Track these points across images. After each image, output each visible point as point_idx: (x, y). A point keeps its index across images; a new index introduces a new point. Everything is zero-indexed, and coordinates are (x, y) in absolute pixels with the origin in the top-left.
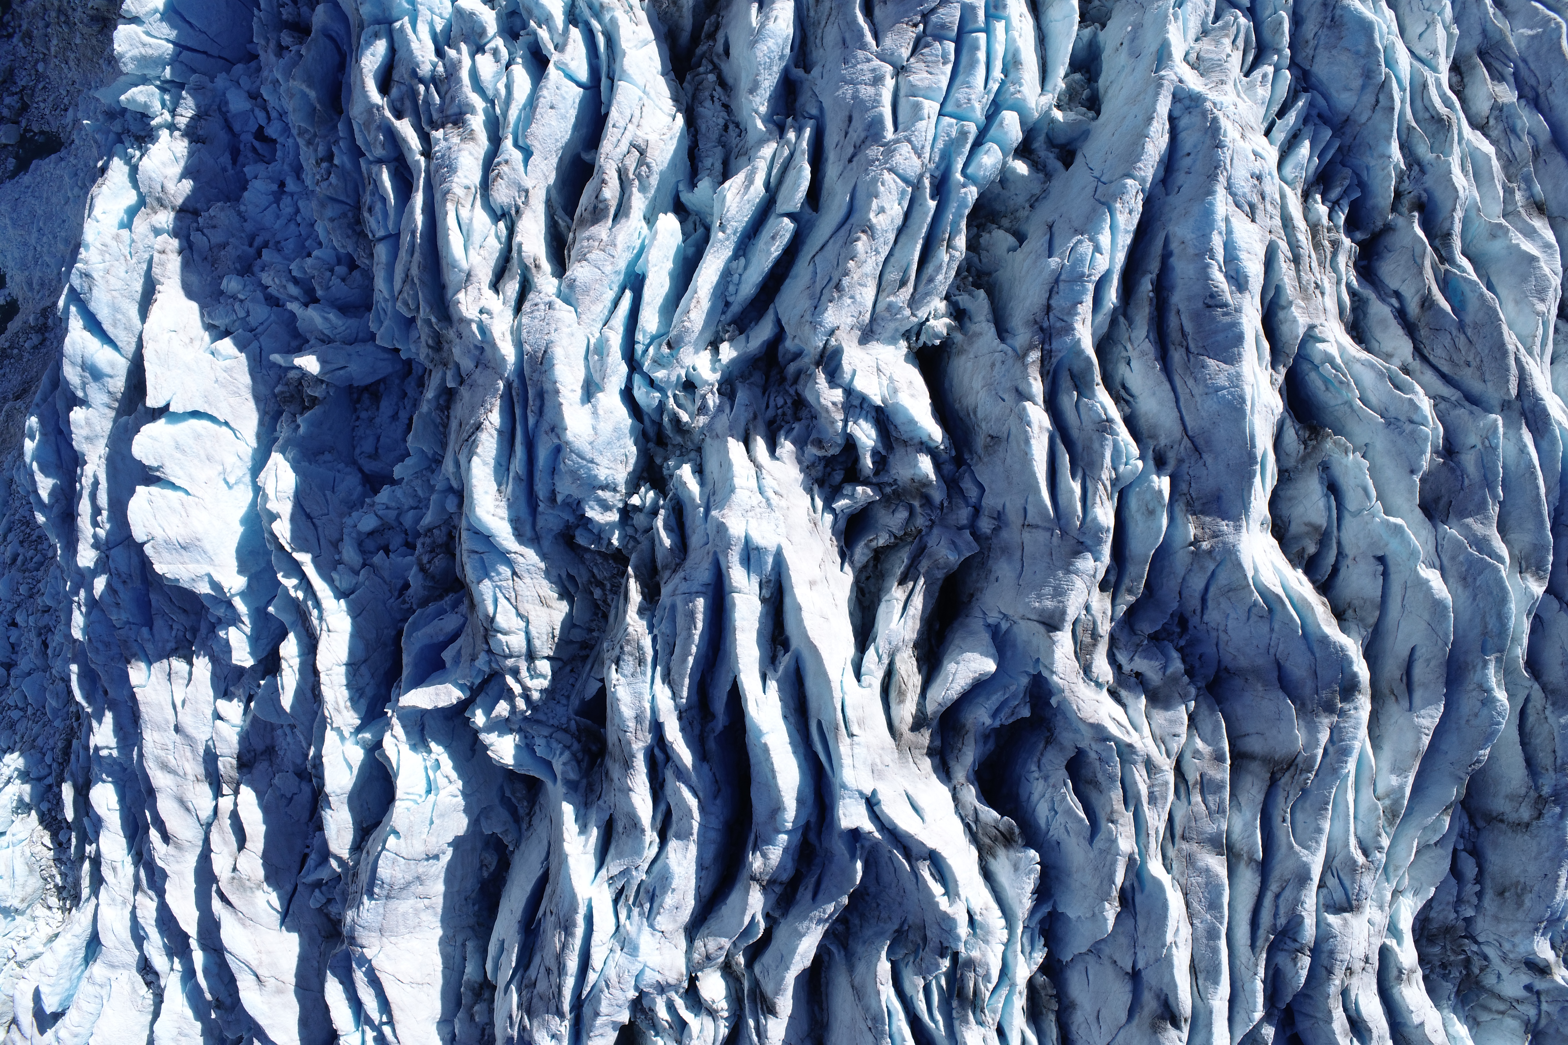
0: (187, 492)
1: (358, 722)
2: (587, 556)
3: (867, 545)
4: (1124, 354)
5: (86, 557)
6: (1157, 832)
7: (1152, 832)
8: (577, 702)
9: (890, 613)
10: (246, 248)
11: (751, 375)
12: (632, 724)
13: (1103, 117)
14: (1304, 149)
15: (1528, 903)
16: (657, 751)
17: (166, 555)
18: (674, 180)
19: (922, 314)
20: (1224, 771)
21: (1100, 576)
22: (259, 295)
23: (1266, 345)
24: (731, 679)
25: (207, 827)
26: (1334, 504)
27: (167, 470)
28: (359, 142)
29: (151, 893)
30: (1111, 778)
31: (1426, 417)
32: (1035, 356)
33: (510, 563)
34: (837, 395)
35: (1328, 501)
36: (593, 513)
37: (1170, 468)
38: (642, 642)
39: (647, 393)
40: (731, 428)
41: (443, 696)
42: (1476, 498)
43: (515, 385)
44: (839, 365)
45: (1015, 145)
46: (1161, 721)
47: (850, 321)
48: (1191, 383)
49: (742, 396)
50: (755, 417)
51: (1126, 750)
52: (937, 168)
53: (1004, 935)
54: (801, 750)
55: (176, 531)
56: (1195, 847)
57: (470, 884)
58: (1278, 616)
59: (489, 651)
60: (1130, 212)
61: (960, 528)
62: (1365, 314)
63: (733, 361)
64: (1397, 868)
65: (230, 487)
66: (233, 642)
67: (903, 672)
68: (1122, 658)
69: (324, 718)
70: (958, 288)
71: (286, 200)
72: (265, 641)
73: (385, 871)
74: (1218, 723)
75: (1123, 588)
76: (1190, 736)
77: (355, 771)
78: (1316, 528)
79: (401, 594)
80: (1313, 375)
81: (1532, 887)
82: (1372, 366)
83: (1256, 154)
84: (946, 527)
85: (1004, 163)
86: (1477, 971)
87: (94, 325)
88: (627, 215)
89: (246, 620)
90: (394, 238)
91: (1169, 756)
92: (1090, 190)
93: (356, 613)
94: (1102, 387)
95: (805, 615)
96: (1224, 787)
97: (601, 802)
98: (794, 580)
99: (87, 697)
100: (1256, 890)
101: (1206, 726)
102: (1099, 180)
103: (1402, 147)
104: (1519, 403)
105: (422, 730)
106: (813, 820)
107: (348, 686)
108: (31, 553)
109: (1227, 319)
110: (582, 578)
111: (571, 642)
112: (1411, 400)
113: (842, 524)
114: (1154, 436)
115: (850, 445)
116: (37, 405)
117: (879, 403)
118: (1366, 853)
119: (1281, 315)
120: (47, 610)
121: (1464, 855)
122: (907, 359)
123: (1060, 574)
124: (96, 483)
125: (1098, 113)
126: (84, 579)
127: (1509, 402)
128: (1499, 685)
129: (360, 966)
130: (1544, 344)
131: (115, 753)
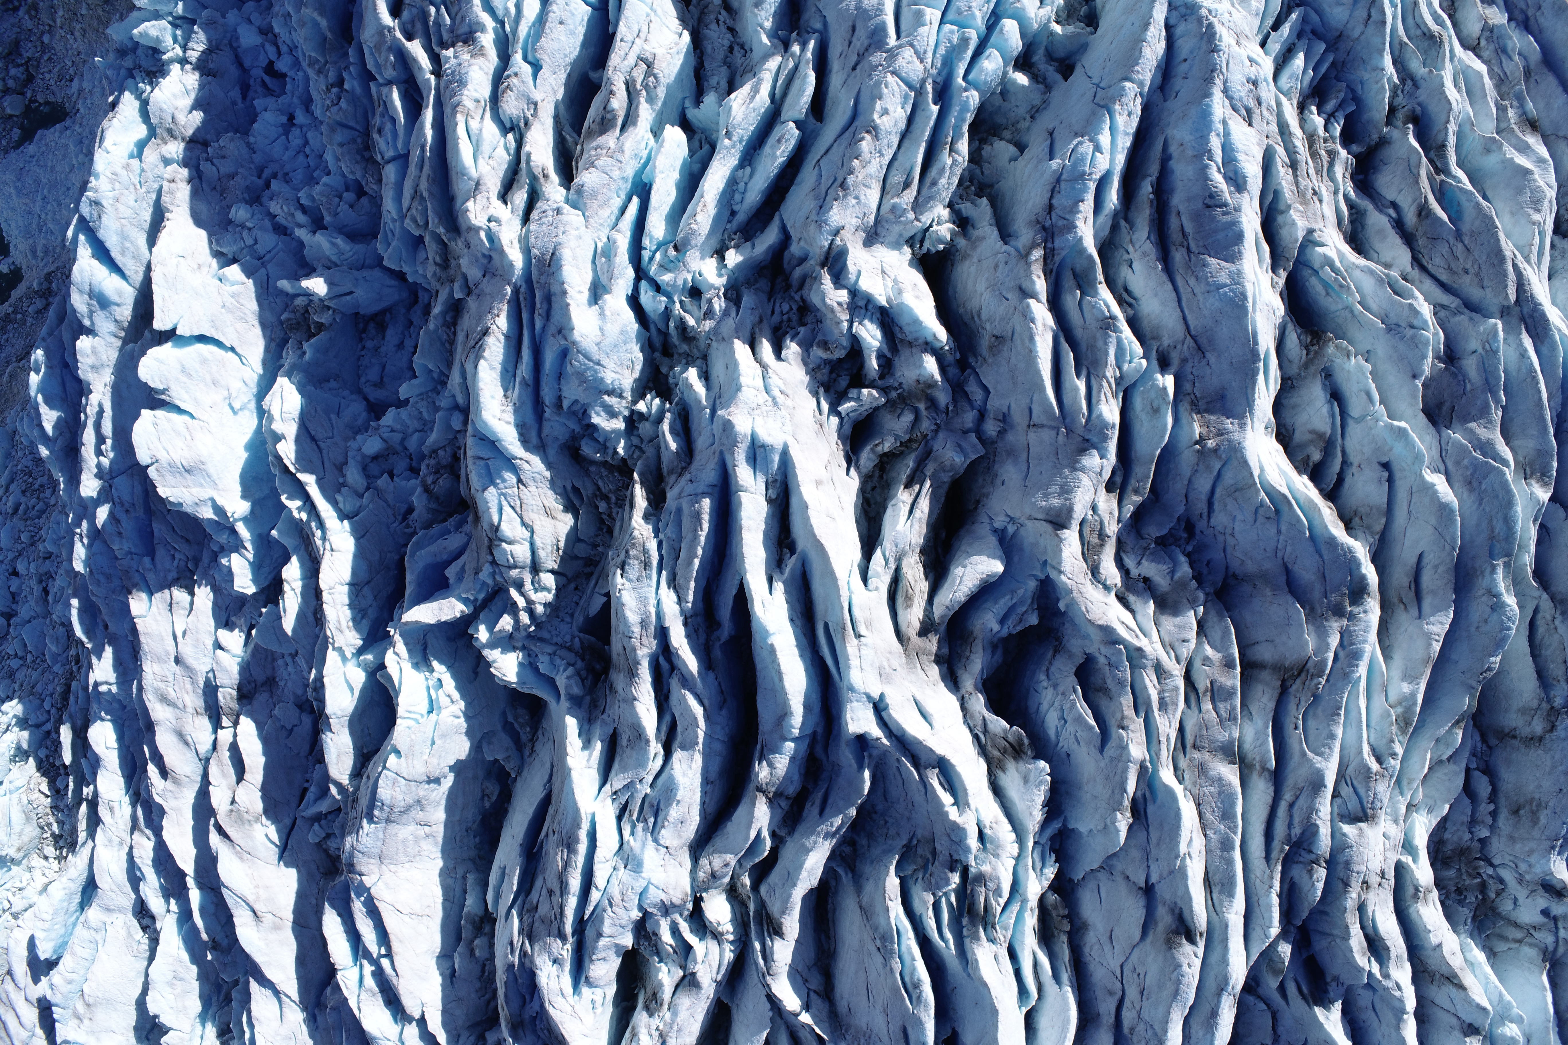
0: (192, 417)
1: (360, 642)
2: (593, 469)
3: (872, 450)
4: (1126, 257)
5: (89, 486)
6: (1168, 739)
7: (1163, 739)
8: (581, 619)
9: (896, 517)
10: (255, 179)
11: (756, 281)
12: (637, 630)
13: (1100, 31)
14: (1299, 60)
15: (1543, 820)
16: (662, 660)
17: (169, 478)
18: (680, 96)
19: (926, 219)
20: (1235, 677)
21: (1107, 475)
22: (267, 223)
23: (1266, 248)
24: (737, 582)
25: (206, 762)
26: (1337, 410)
27: (173, 393)
28: (370, 66)
29: (148, 832)
30: (1121, 683)
31: (1426, 322)
32: (1037, 254)
33: (515, 470)
34: (843, 295)
35: (1332, 408)
36: (599, 419)
37: (1173, 368)
38: (648, 545)
39: (654, 297)
40: (737, 331)
41: (446, 610)
42: (1479, 402)
43: (522, 290)
44: (844, 267)
45: (1015, 54)
46: (1170, 627)
47: (855, 222)
48: (1192, 281)
49: (747, 300)
50: (761, 321)
51: (1135, 654)
52: (939, 73)
53: (1015, 849)
54: (808, 654)
55: (180, 454)
56: (1206, 756)
57: (472, 814)
58: (1285, 517)
59: (494, 563)
60: (1129, 115)
61: (966, 432)
62: (1363, 226)
63: (738, 266)
64: (1410, 782)
65: (235, 413)
66: (235, 569)
67: (910, 577)
68: (1130, 562)
69: (326, 638)
70: (961, 197)
71: (295, 132)
72: (267, 569)
73: (385, 792)
74: (1227, 628)
75: (1130, 488)
76: (1199, 644)
77: (357, 693)
78: (1320, 435)
79: (404, 519)
80: (1313, 281)
81: (1547, 803)
82: (1372, 272)
83: (1251, 60)
84: (951, 431)
85: (1005, 74)
86: (1493, 896)
87: (102, 253)
88: (635, 124)
89: (249, 545)
90: (403, 158)
91: (1178, 662)
92: (1089, 95)
93: (359, 534)
94: (1104, 285)
95: (812, 513)
96: (1235, 694)
97: (605, 716)
98: (800, 478)
99: (87, 632)
100: (1269, 800)
101: (1216, 633)
102: (1098, 86)
103: (1395, 63)
104: (1518, 309)
105: (425, 649)
106: (820, 730)
107: (351, 606)
108: (33, 501)
109: (1227, 218)
110: (587, 491)
111: (576, 558)
112: (1410, 305)
113: (847, 428)
114: (1157, 338)
115: (856, 349)
116: (44, 339)
117: (884, 303)
118: (1379, 760)
119: (1280, 219)
120: (48, 556)
121: (1477, 774)
122: (911, 264)
123: (1066, 472)
124: (101, 412)
125: (1096, 29)
126: (86, 509)
127: (1508, 308)
128: (1508, 591)
129: (359, 896)
130: (1541, 254)
131: (114, 689)
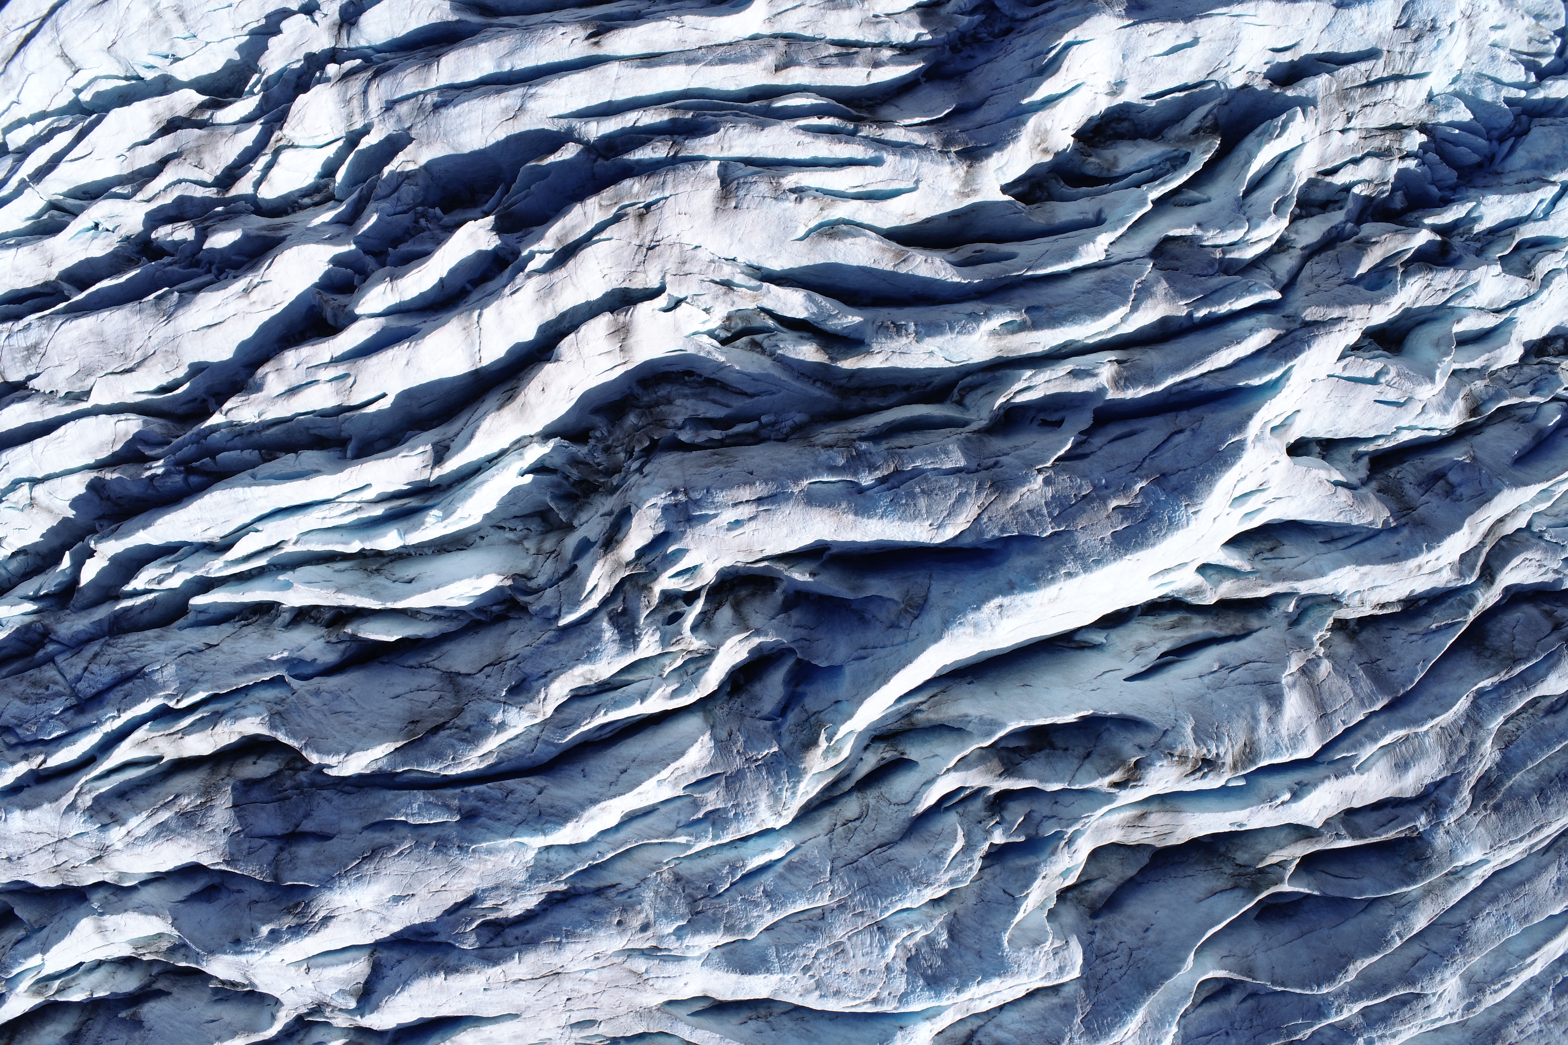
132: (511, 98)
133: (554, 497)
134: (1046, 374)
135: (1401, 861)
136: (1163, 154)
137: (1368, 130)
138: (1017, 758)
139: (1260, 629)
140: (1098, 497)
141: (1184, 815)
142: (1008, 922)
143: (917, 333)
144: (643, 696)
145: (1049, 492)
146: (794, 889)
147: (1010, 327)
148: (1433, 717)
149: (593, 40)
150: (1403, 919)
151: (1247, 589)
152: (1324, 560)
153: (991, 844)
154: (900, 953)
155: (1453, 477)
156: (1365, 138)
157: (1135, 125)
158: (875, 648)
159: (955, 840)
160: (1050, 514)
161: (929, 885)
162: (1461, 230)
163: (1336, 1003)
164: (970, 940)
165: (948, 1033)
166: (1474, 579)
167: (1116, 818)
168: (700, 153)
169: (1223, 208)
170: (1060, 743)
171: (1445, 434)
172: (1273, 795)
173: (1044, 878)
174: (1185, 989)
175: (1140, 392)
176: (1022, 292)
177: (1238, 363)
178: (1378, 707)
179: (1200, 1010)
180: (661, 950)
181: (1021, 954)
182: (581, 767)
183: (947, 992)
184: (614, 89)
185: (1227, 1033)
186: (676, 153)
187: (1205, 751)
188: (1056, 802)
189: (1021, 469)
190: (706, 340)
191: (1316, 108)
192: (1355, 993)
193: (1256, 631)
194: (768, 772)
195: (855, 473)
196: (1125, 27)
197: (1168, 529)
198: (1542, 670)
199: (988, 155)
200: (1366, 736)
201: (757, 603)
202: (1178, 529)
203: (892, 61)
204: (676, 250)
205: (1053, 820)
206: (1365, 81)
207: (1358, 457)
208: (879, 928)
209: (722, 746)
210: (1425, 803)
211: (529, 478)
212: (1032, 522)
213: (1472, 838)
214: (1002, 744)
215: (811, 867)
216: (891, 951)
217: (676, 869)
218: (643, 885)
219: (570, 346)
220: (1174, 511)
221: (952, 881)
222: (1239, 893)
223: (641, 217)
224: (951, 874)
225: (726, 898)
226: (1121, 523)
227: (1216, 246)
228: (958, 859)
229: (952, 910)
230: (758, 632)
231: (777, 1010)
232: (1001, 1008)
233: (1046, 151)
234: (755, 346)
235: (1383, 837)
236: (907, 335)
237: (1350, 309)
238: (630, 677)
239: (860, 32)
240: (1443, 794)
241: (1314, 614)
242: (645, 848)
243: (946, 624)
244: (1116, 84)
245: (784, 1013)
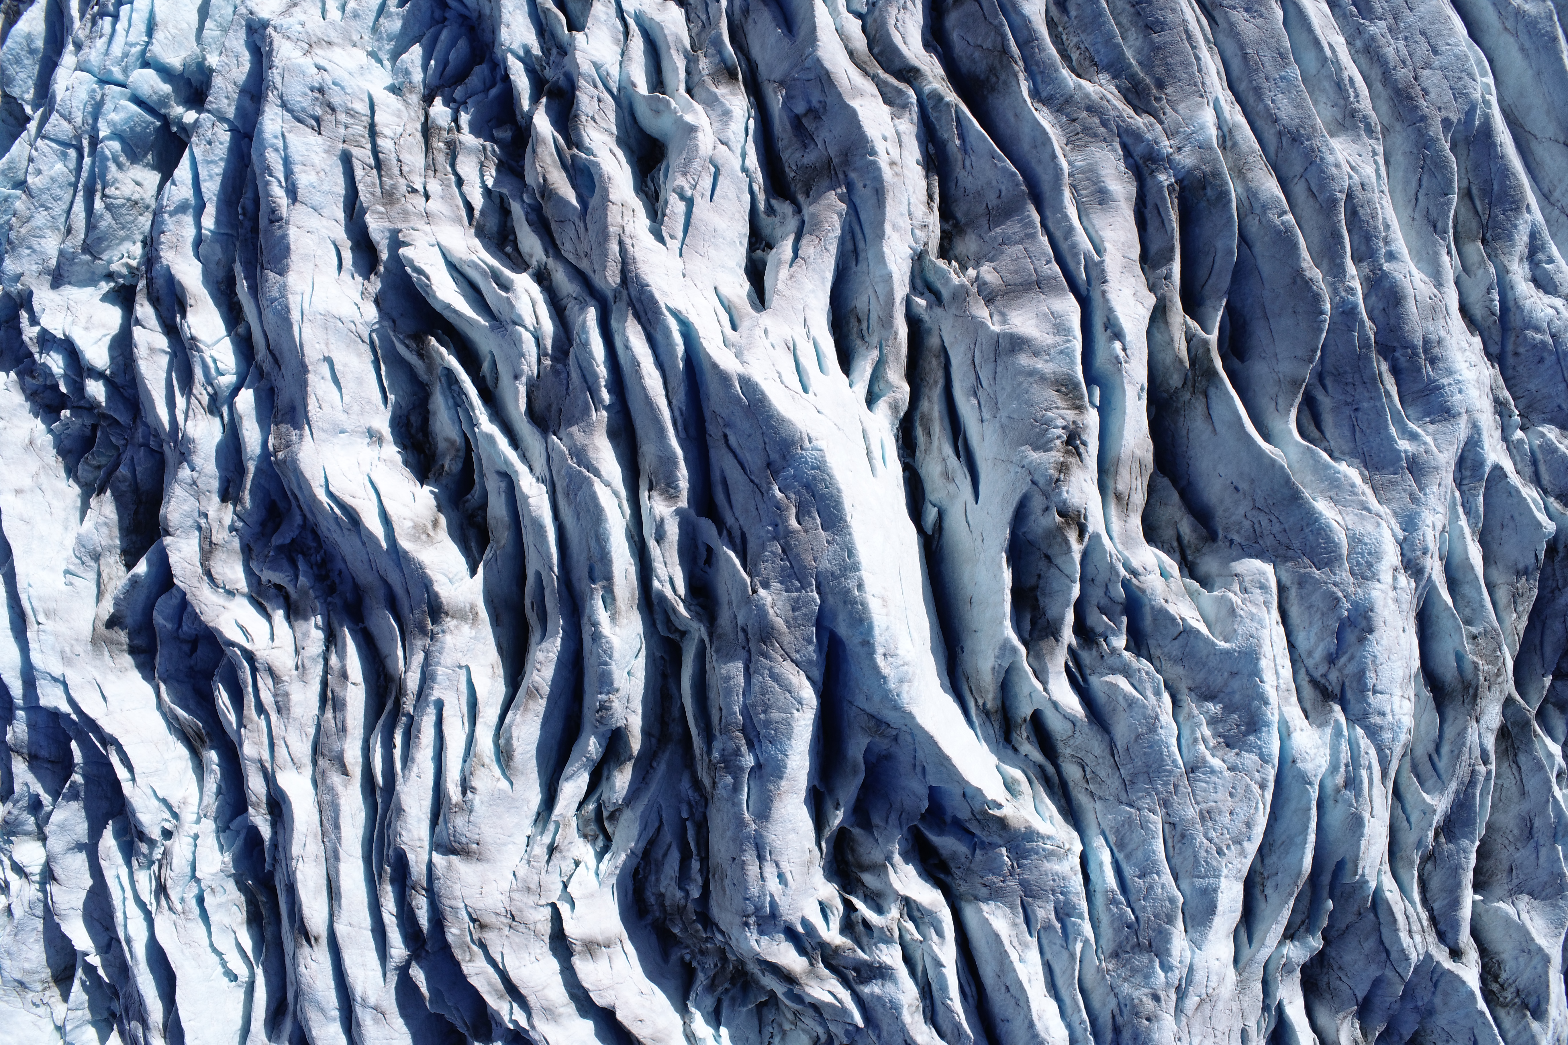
6: (285, 743)
7: (278, 742)
20: (346, 689)
23: (348, 256)
30: (244, 684)
31: (520, 316)
32: (141, 284)
34: (35, 332)
42: (577, 405)
44: (32, 306)
47: (35, 267)
48: (262, 297)
56: (327, 764)
60: (209, 144)
68: (255, 569)
74: (344, 639)
82: (476, 266)
83: (319, 68)
91: (297, 668)
96: (345, 705)
101: (339, 642)
104: (625, 292)
109: (280, 232)
112: (508, 299)
113: (61, 446)
115: (50, 376)
117: (61, 336)
127: (617, 291)
128: (613, 620)
132: (365, 1017)
133: (744, 1003)
134: (659, 566)
135: (1204, 204)
136: (443, 394)
137: (427, 168)
138: (1042, 622)
139: (941, 337)
140: (785, 537)
141: (1122, 455)
142: (1206, 640)
143: (608, 693)
144: (939, 964)
145: (776, 585)
146: (1141, 849)
147: (608, 601)
148: (1054, 157)
149: (313, 942)
150: (1265, 208)
151: (898, 353)
152: (876, 272)
153: (1126, 649)
154: (1219, 754)
155: (800, 108)
156: (435, 171)
157: (414, 408)
158: (915, 758)
159: (1116, 686)
160: (797, 590)
161: (1157, 717)
162: (538, 68)
163: (1343, 294)
164: (1218, 680)
165: (1308, 706)
166: (911, 93)
167: (1116, 526)
168: (424, 868)
169: (501, 346)
170: (1032, 581)
171: (753, 112)
172: (1114, 361)
173: (1167, 601)
174: (1303, 453)
175: (683, 473)
176: (575, 577)
177: (660, 365)
178: (1037, 218)
179: (1328, 435)
180: (1180, 985)
181: (1240, 632)
182: (998, 1020)
183: (1265, 715)
184: (360, 928)
185: (1356, 410)
186: (423, 889)
187: (1058, 442)
188: (1093, 580)
189: (751, 610)
190: (603, 866)
191: (400, 231)
192: (1336, 271)
193: (943, 342)
194: (1026, 858)
195: (742, 769)
196: (312, 434)
197: (824, 472)
198: (1017, 20)
199: (437, 596)
200: (1066, 239)
201: (862, 850)
202: (825, 461)
203: (342, 656)
204: (515, 896)
205: (1110, 587)
206: (375, 171)
207: (771, 210)
208: (1193, 772)
209: (995, 895)
210: (1146, 172)
211: (724, 1031)
212: (804, 610)
213: (1189, 120)
214: (1026, 636)
215: (1123, 825)
216: (1216, 762)
217: (1107, 955)
218: (1116, 991)
219: (601, 996)
220: (806, 462)
221: (1157, 694)
222: (1212, 391)
223: (483, 927)
224: (1149, 693)
225: (1141, 915)
226: (814, 519)
227: (539, 362)
228: (1136, 683)
229: (1187, 691)
230: (889, 858)
231: (1259, 867)
232: (1291, 646)
233: (435, 523)
234: (613, 817)
235: (1176, 225)
236: (610, 701)
237: (611, 229)
238: (920, 969)
239: (312, 682)
240: (1139, 150)
241: (932, 277)
242: (1083, 977)
243: (897, 707)
244: (371, 437)
245: (1262, 861)
